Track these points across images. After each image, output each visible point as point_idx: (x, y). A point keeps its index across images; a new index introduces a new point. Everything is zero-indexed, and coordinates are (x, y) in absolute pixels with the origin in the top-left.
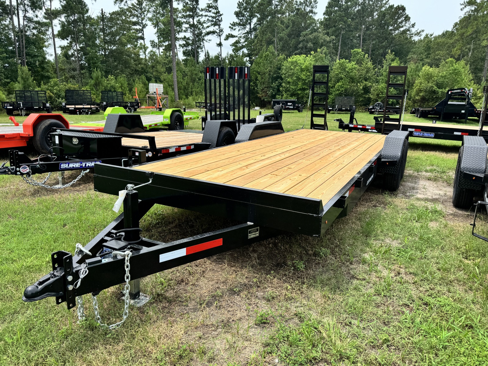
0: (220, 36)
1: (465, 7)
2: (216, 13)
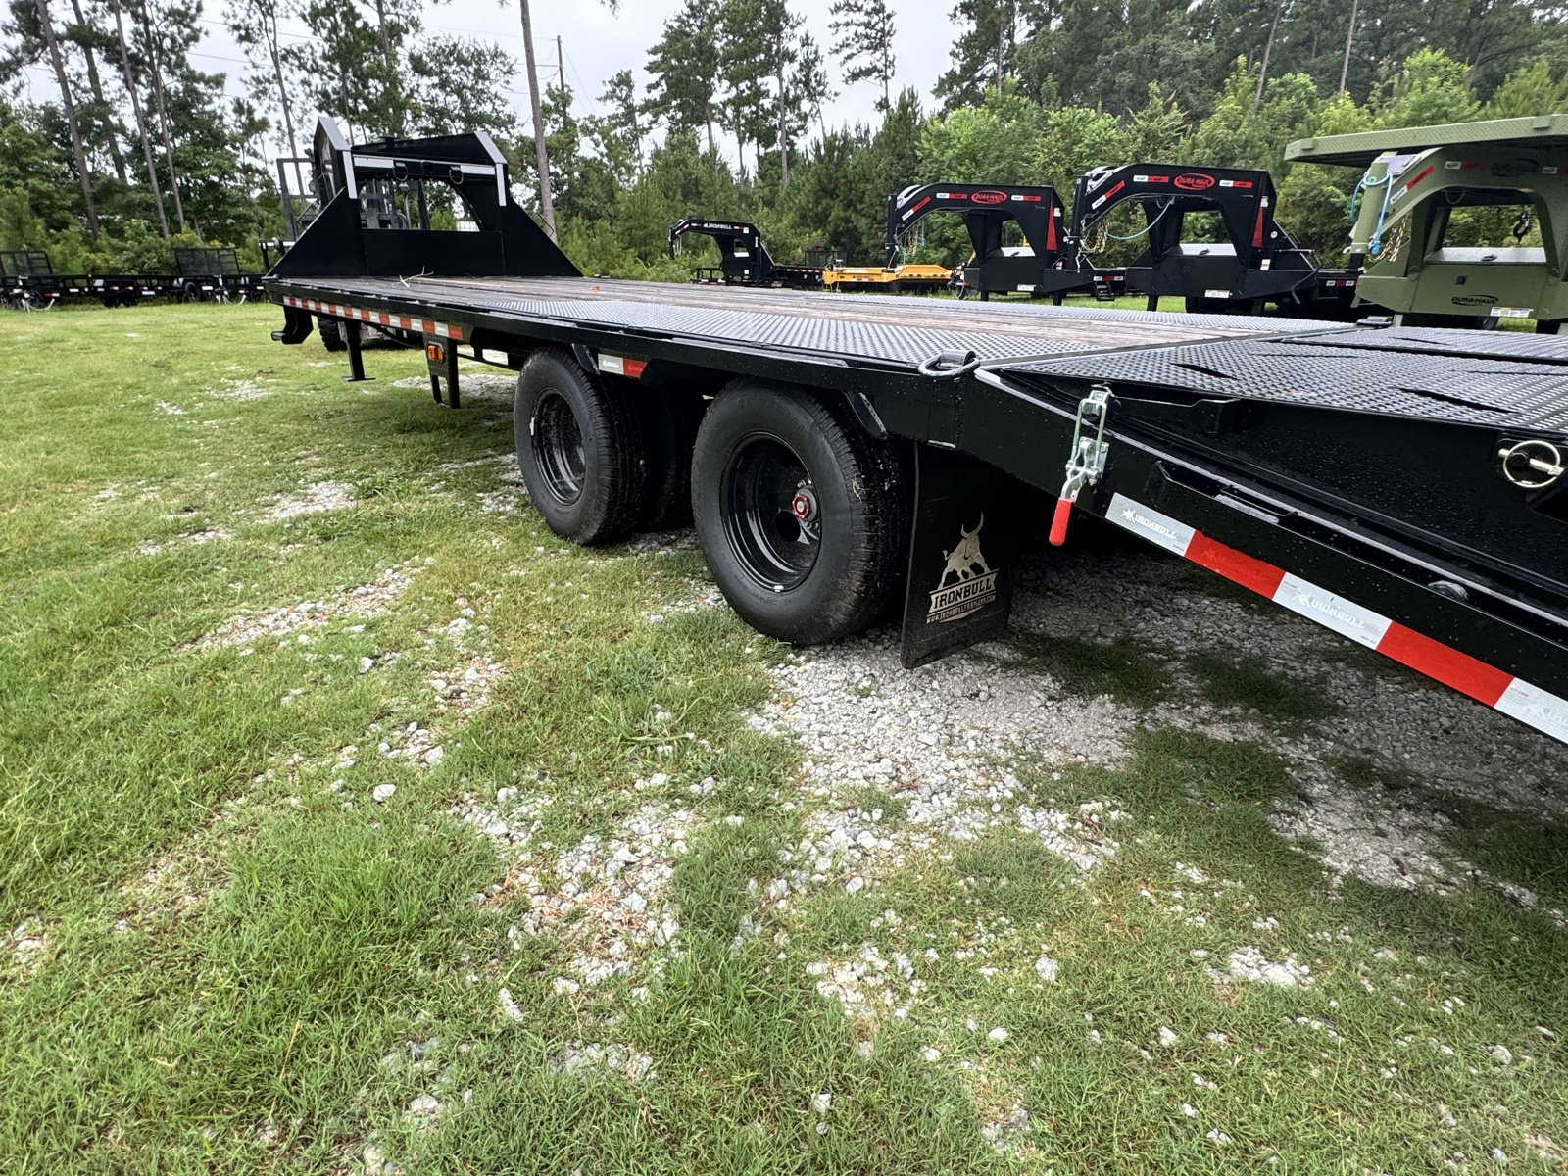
0: (885, 78)
2: (874, 9)
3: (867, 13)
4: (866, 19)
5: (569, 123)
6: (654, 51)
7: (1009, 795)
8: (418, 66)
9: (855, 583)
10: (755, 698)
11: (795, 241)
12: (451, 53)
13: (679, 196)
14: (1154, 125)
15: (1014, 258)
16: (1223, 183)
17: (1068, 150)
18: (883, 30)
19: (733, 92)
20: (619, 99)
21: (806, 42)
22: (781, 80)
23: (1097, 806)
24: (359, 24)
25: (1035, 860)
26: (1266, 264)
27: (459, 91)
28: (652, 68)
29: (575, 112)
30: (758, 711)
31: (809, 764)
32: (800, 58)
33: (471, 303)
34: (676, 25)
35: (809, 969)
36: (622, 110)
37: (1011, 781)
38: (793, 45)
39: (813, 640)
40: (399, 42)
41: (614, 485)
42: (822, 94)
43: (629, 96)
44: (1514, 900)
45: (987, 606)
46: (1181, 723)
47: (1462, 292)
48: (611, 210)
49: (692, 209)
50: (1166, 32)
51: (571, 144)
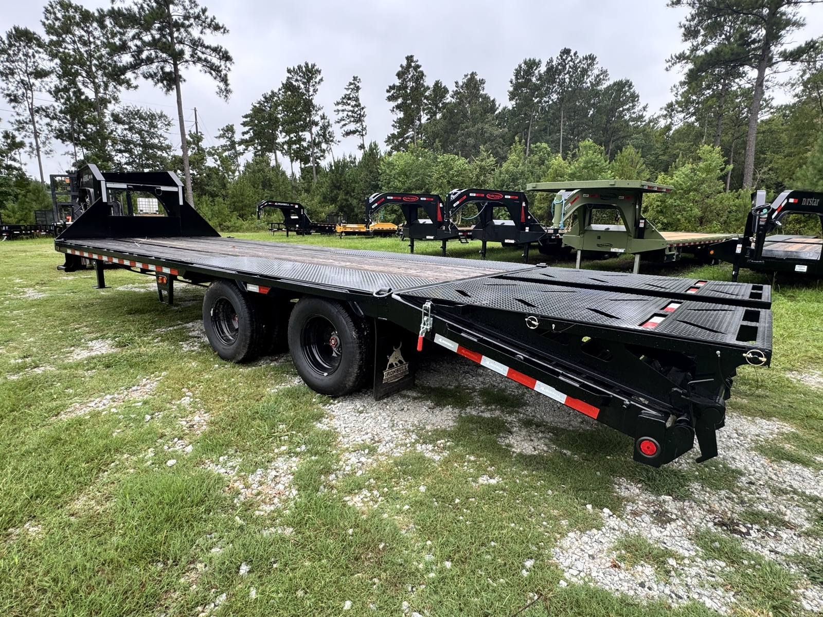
0: (362, 135)
1: (673, 64)
2: (355, 105)
3: (352, 106)
4: (352, 109)
5: (200, 150)
6: (246, 117)
7: (413, 441)
8: (116, 119)
9: (355, 370)
10: (319, 417)
11: (321, 210)
12: (136, 114)
13: (260, 187)
14: (483, 163)
15: (424, 224)
16: (506, 197)
17: (447, 173)
18: (360, 114)
19: (288, 138)
20: (227, 137)
21: (323, 117)
22: (312, 134)
23: (443, 441)
24: (83, 97)
25: (421, 459)
26: (527, 229)
27: (140, 132)
28: (244, 124)
29: (204, 144)
30: (320, 422)
31: (341, 438)
32: (321, 124)
33: (184, 259)
34: (258, 105)
35: (345, 499)
36: (228, 143)
37: (414, 436)
38: (317, 118)
39: (340, 394)
40: (106, 107)
41: (252, 336)
42: (332, 141)
43: (232, 137)
44: (565, 454)
45: (406, 376)
46: (474, 413)
47: (600, 242)
48: (224, 193)
49: (267, 193)
50: (486, 123)
51: (203, 159)
